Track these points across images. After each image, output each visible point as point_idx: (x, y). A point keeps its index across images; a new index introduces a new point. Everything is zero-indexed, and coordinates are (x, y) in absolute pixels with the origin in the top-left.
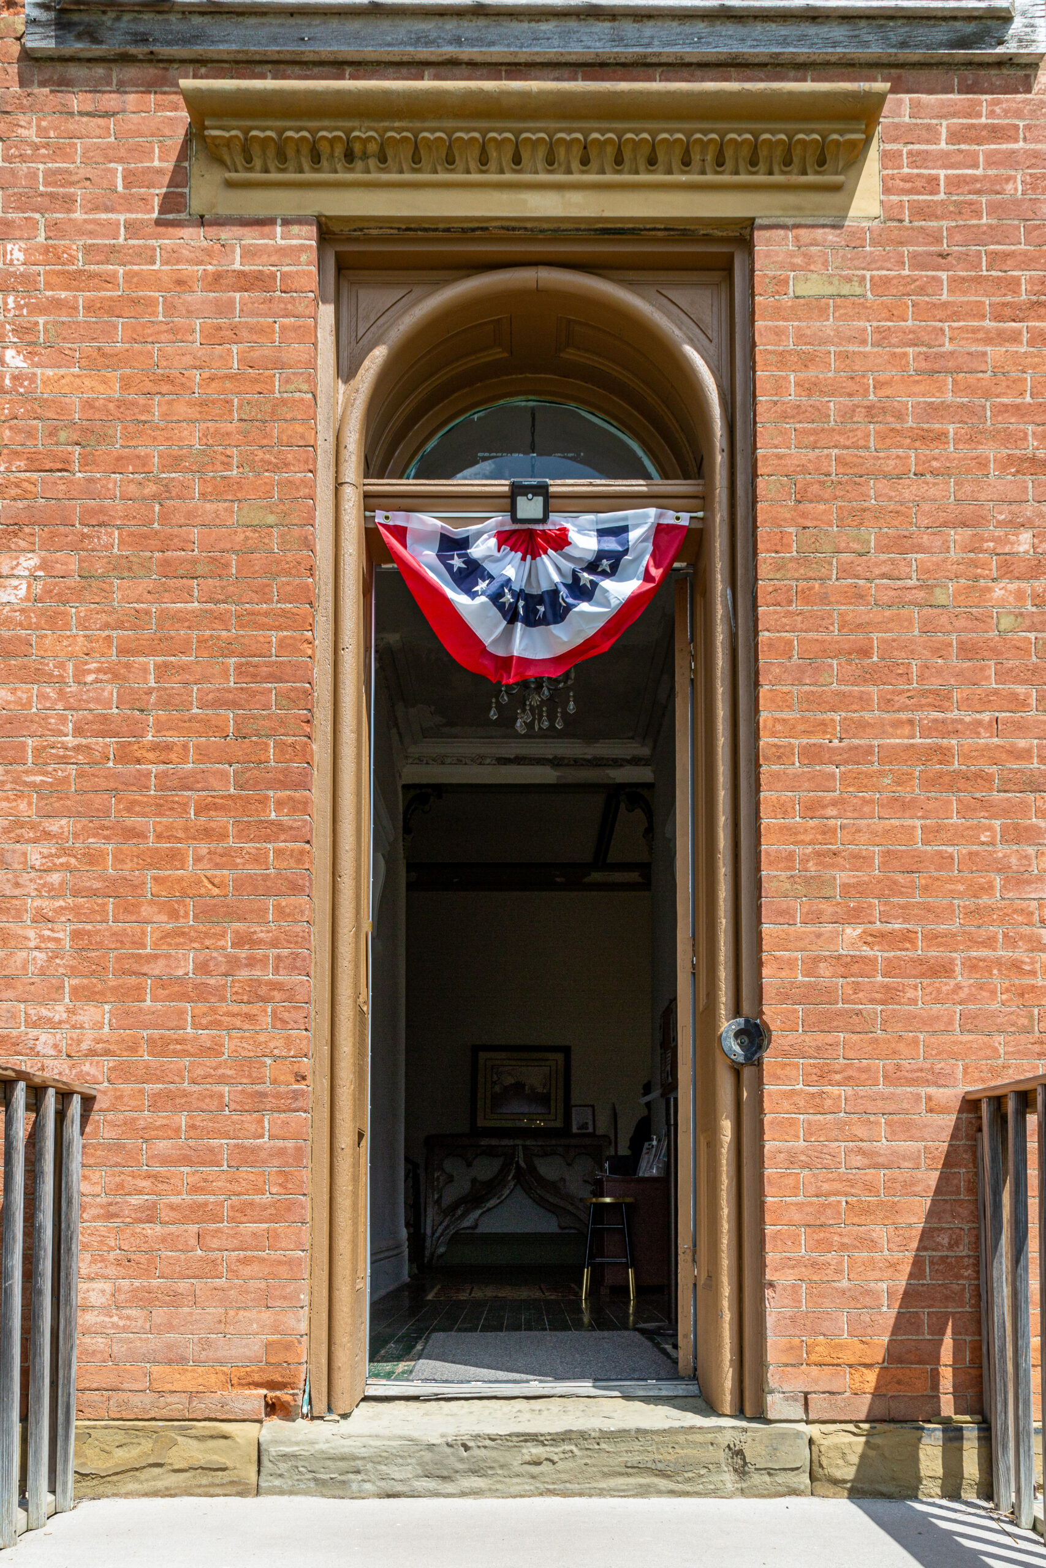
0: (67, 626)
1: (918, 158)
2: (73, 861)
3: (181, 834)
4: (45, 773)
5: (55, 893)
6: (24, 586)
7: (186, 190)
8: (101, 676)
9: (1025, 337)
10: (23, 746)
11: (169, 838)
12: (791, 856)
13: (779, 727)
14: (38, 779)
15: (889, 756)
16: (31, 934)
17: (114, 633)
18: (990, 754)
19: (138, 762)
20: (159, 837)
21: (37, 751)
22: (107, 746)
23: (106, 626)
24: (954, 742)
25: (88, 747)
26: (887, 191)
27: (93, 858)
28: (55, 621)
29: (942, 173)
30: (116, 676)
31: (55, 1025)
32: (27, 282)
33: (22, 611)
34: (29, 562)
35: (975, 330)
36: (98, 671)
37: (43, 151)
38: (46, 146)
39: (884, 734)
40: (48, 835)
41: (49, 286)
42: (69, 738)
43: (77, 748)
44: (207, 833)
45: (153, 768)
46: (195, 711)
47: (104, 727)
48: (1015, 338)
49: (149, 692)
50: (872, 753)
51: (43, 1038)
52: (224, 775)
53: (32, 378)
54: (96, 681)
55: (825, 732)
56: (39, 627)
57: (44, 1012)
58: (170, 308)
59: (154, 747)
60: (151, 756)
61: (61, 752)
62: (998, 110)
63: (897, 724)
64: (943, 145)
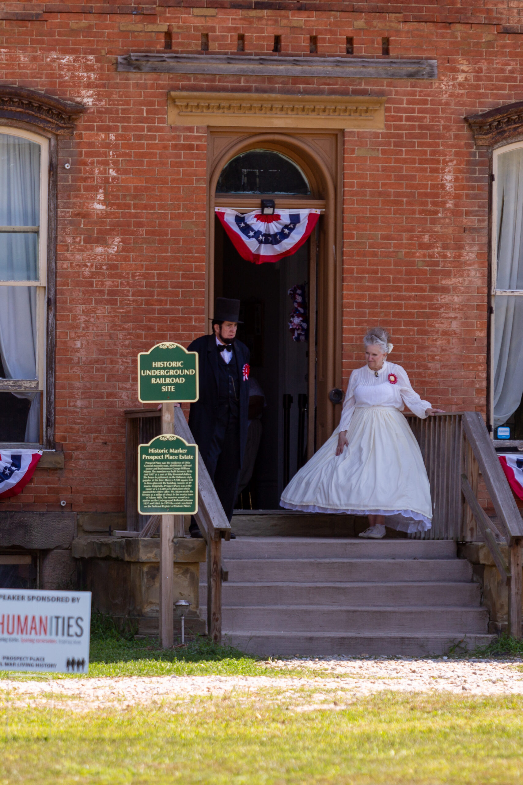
0: (129, 261)
1: (397, 110)
2: (132, 337)
3: (165, 329)
4: (123, 309)
5: (127, 347)
6: (116, 248)
7: (166, 116)
8: (140, 277)
9: (429, 170)
10: (116, 300)
11: (162, 330)
12: (352, 339)
13: (349, 297)
14: (122, 310)
15: (383, 306)
16: (120, 361)
17: (144, 263)
18: (414, 307)
19: (152, 305)
20: (159, 330)
21: (121, 301)
22: (142, 300)
23: (141, 261)
24: (403, 302)
25: (136, 300)
26: (386, 121)
27: (139, 336)
28: (126, 259)
29: (404, 115)
30: (145, 278)
31: (128, 389)
32: (116, 146)
33: (115, 256)
34: (117, 240)
35: (413, 167)
36: (139, 276)
37: (121, 102)
38: (122, 101)
39: (382, 300)
40: (124, 329)
41: (123, 148)
42: (130, 297)
43: (133, 301)
44: (174, 329)
45: (157, 307)
46: (169, 289)
47: (141, 293)
48: (425, 170)
49: (155, 282)
50: (377, 306)
51: (124, 393)
52: (178, 310)
53: (118, 179)
54: (139, 279)
55: (363, 299)
56: (121, 261)
57: (124, 385)
58: (161, 156)
59: (158, 300)
60: (156, 304)
61: (128, 302)
62: (422, 94)
63: (386, 296)
64: (405, 105)
